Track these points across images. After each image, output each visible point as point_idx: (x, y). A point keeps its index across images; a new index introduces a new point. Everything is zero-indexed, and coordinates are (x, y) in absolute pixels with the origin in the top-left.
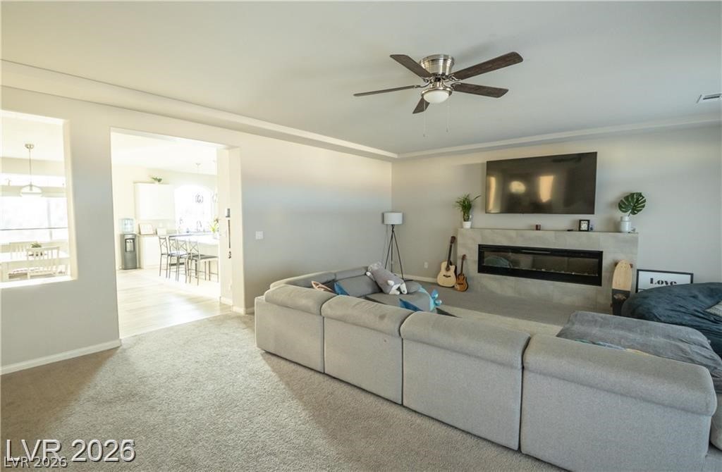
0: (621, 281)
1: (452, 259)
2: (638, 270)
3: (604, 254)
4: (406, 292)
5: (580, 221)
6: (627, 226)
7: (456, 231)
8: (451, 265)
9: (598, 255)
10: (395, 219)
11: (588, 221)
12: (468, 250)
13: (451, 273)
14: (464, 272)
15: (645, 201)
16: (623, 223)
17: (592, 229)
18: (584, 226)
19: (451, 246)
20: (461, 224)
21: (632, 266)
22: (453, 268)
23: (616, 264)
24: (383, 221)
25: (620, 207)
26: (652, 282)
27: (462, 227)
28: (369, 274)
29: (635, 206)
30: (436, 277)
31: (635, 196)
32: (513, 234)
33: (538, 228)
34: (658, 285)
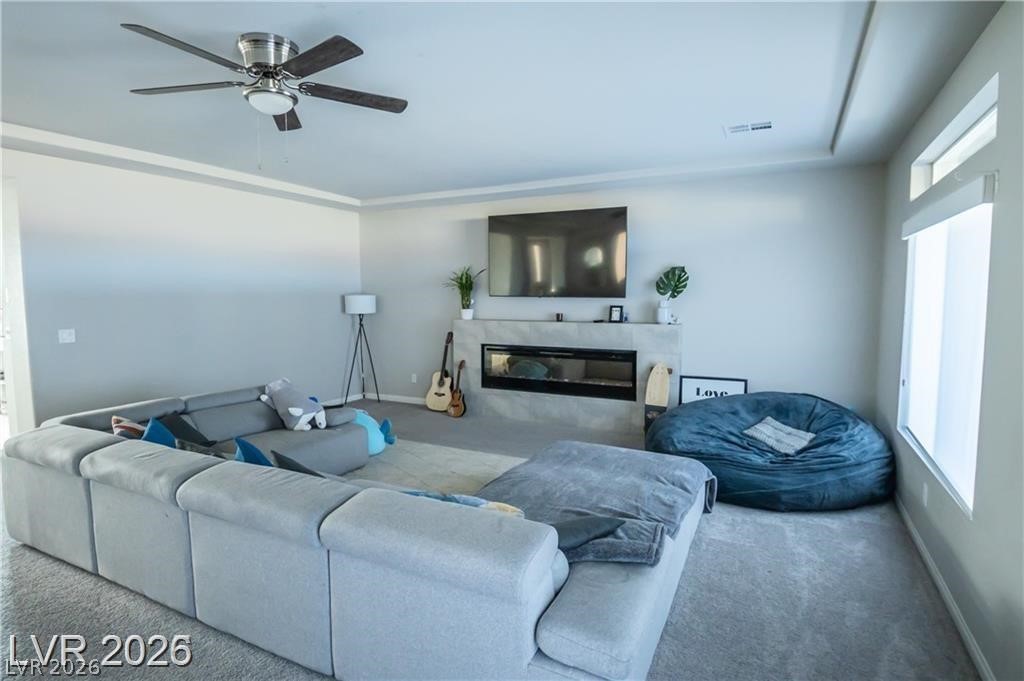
0: (657, 392)
1: (447, 368)
2: (682, 377)
3: (638, 355)
4: (324, 425)
5: (612, 307)
6: (664, 315)
7: (452, 324)
8: (447, 376)
9: (631, 357)
10: (363, 305)
11: (621, 307)
12: (467, 352)
13: (446, 389)
14: (461, 387)
15: (688, 278)
16: (660, 310)
17: (626, 319)
18: (616, 316)
19: (446, 348)
20: (460, 313)
21: (670, 371)
22: (448, 381)
23: (652, 368)
24: (344, 309)
25: (658, 287)
26: (698, 394)
27: (461, 318)
28: (264, 398)
29: (676, 286)
30: (425, 397)
31: (677, 272)
32: (524, 327)
33: (559, 318)
34: (705, 397)
